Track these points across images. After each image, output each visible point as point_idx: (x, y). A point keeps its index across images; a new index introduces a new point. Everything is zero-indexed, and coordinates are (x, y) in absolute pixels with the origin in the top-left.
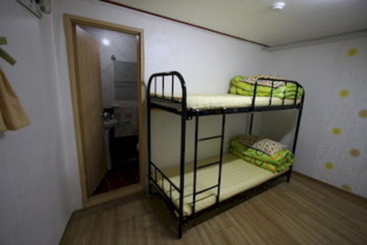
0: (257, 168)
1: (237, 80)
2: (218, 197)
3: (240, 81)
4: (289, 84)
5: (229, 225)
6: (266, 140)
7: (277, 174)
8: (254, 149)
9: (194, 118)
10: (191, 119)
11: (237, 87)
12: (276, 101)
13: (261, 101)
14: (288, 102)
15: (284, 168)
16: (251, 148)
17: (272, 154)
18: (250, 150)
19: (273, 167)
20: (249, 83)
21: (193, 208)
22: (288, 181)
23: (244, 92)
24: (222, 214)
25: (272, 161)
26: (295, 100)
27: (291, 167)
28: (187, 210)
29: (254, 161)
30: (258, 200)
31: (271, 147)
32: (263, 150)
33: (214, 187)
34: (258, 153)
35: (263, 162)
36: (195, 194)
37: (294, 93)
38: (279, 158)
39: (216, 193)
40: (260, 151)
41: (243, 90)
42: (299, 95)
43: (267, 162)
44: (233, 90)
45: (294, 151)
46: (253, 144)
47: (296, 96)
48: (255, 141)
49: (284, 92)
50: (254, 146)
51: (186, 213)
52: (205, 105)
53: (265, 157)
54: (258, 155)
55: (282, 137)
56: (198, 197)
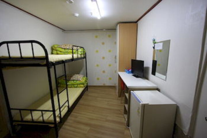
0: (76, 88)
1: (56, 46)
2: (68, 106)
3: (57, 47)
4: (82, 49)
5: (76, 117)
6: (75, 75)
7: (84, 88)
8: (72, 80)
9: (53, 67)
10: (52, 67)
11: (56, 50)
12: (79, 56)
13: (75, 56)
14: (83, 56)
15: (85, 85)
16: (70, 80)
17: (80, 80)
18: (70, 81)
19: (82, 85)
20: (62, 48)
21: (60, 117)
22: (87, 90)
23: (61, 53)
24: (70, 115)
25: (82, 83)
26: (84, 55)
27: (87, 84)
28: (58, 119)
29: (74, 86)
30: (81, 101)
31: (79, 77)
32: (76, 79)
33: (66, 102)
34: (75, 81)
35: (78, 84)
36: (60, 108)
37: (83, 52)
38: (84, 80)
39: (67, 105)
40: (75, 80)
41: (61, 52)
42: (85, 53)
43: (80, 84)
44: (55, 52)
45: (87, 77)
46: (71, 78)
47: (84, 53)
48: (71, 77)
49: (81, 52)
50: (72, 79)
51: (58, 121)
52: (56, 59)
53: (78, 82)
54: (75, 82)
55: (80, 72)
56: (61, 109)
